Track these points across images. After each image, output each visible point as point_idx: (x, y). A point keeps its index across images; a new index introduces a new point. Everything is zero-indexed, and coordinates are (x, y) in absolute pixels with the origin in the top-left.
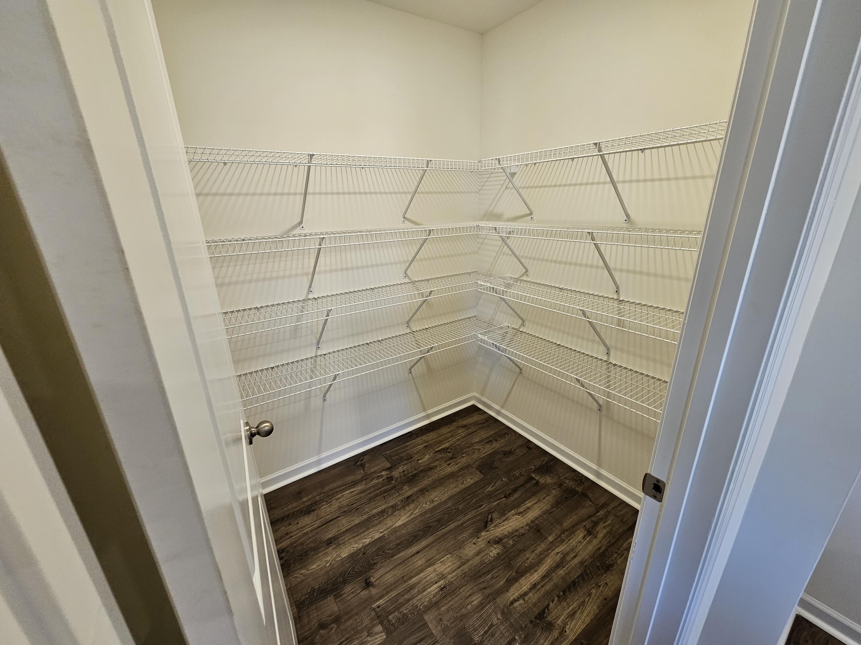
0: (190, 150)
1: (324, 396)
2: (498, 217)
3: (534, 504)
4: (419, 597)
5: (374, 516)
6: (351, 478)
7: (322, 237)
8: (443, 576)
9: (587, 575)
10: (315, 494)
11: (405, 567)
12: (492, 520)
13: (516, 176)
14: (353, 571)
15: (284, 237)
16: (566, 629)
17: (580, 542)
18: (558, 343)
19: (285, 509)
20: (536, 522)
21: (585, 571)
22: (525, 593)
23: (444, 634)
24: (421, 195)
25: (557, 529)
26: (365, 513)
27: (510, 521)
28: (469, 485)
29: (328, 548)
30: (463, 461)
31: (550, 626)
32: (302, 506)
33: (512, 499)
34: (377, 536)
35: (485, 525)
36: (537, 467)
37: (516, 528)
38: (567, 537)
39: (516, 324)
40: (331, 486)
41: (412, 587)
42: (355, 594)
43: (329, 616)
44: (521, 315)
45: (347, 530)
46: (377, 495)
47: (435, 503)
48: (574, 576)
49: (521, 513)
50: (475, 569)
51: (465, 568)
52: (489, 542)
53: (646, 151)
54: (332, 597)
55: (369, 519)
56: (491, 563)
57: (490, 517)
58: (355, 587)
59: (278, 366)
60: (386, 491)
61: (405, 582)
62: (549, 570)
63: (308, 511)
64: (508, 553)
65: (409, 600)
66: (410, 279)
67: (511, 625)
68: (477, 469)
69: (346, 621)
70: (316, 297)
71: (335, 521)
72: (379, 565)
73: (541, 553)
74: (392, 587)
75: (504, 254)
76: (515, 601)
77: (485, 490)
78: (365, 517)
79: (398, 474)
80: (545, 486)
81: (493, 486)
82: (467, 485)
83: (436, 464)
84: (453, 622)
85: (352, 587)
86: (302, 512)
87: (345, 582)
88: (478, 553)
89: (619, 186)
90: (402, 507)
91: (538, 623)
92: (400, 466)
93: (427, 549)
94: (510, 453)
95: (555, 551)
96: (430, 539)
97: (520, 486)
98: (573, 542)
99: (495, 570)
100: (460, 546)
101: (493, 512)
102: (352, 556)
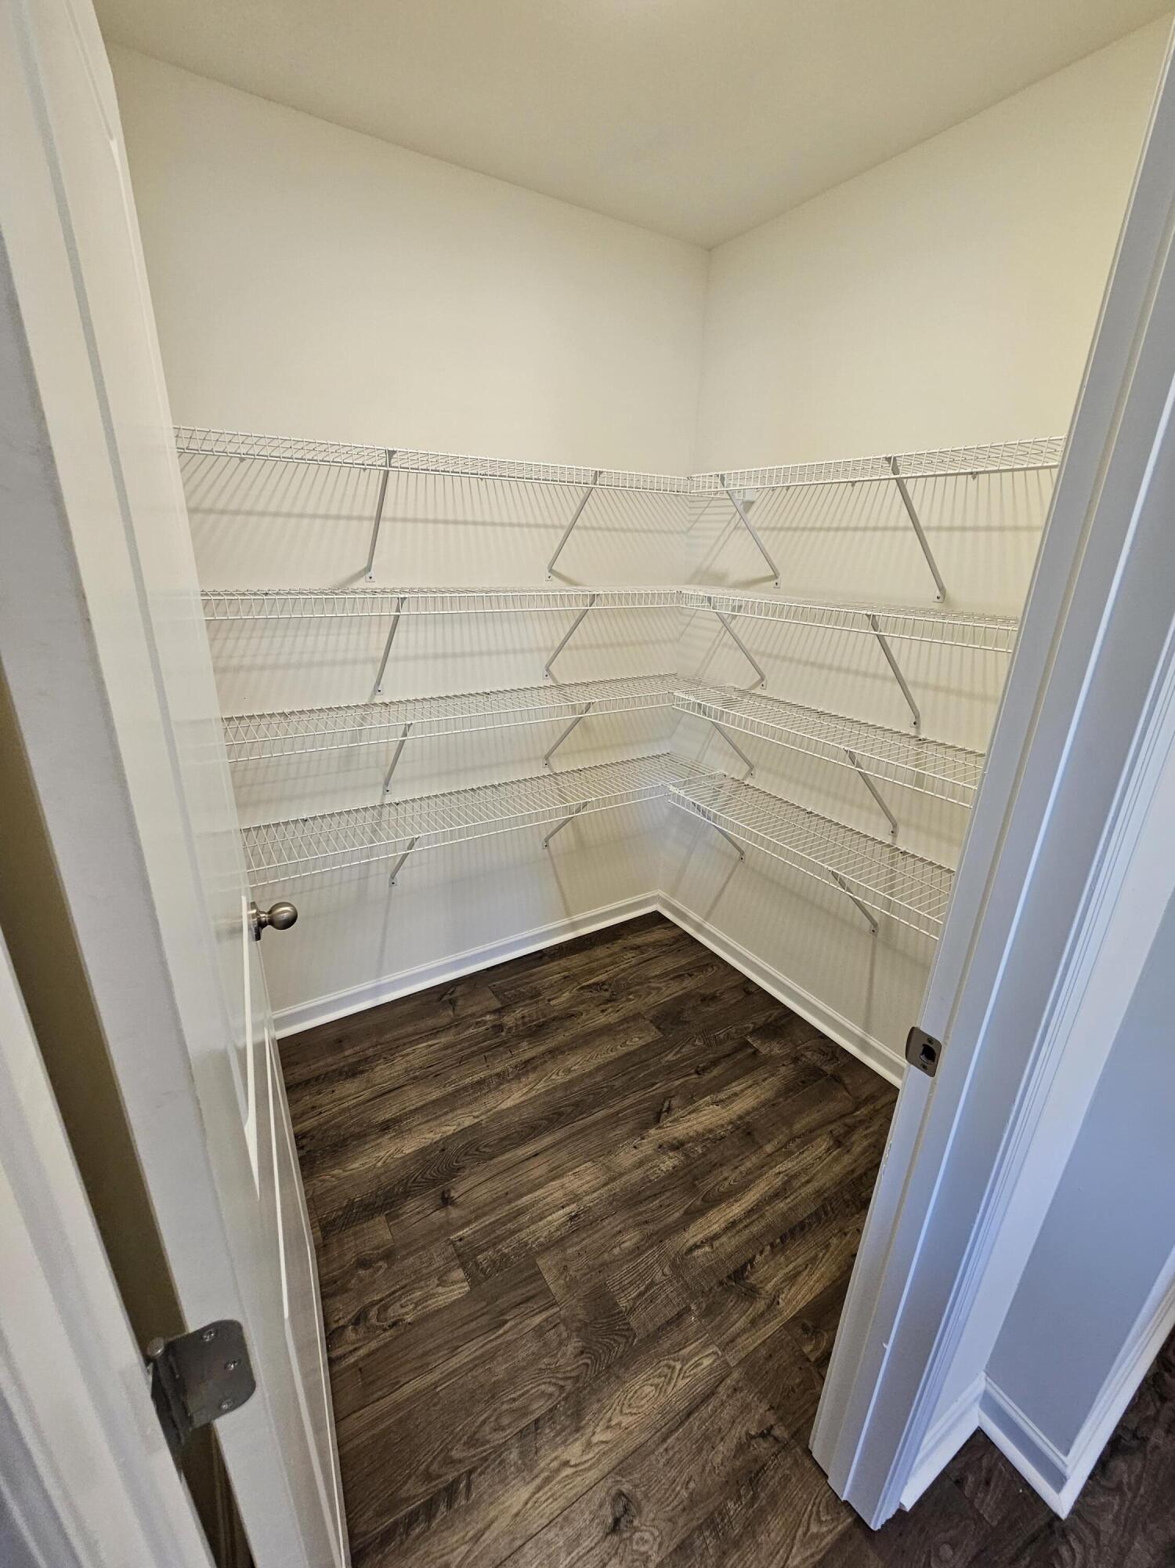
0: (183, 434)
1: (393, 877)
2: (718, 579)
3: (746, 1089)
4: (532, 1228)
5: (465, 1088)
6: (430, 1022)
7: (402, 596)
8: (575, 1198)
9: (826, 1214)
10: (367, 1045)
11: (512, 1177)
12: (669, 1110)
13: (754, 508)
14: (422, 1177)
15: (336, 594)
16: (780, 1300)
17: (820, 1158)
18: (809, 810)
19: (312, 1067)
20: (748, 1119)
21: (823, 1206)
22: (715, 1235)
23: (568, 1292)
24: (583, 532)
25: (782, 1132)
26: (450, 1084)
27: (701, 1114)
28: (635, 1047)
29: (381, 1136)
30: (629, 1006)
31: (752, 1293)
32: (342, 1064)
33: (707, 1076)
34: (468, 1122)
35: (658, 1115)
36: (757, 1027)
37: (710, 1127)
38: (798, 1147)
39: (739, 771)
40: (396, 1033)
41: (520, 1212)
42: (421, 1215)
43: (373, 1249)
44: (749, 757)
45: (416, 1109)
46: (473, 1054)
47: (574, 1075)
48: (803, 1213)
49: (722, 1101)
50: (631, 1190)
51: (617, 1186)
52: (660, 1147)
53: (980, 476)
54: (384, 1218)
55: (455, 1094)
56: (659, 1182)
57: (666, 1104)
58: (423, 1204)
59: (314, 818)
60: (489, 1049)
61: (510, 1202)
62: (761, 1201)
63: (353, 1072)
64: (692, 1166)
65: (513, 1233)
66: (554, 679)
67: (686, 1287)
68: (651, 1021)
69: (404, 1258)
70: (387, 701)
71: (397, 1091)
72: (467, 1171)
73: (749, 1172)
74: (487, 1209)
75: (725, 645)
76: (696, 1246)
77: (662, 1058)
78: (450, 1089)
79: (513, 1020)
80: (768, 1060)
81: (677, 1053)
82: (632, 1049)
83: (581, 1008)
84: (585, 1275)
85: (418, 1203)
86: (341, 1073)
87: (407, 1194)
88: (641, 1163)
89: (930, 537)
90: (516, 1076)
91: (732, 1286)
92: (518, 1008)
93: (552, 1150)
94: (713, 998)
95: (774, 1170)
96: (559, 1135)
97: (725, 1057)
98: (808, 1157)
99: (668, 1194)
100: (610, 1149)
101: (673, 1096)
102: (422, 1151)
